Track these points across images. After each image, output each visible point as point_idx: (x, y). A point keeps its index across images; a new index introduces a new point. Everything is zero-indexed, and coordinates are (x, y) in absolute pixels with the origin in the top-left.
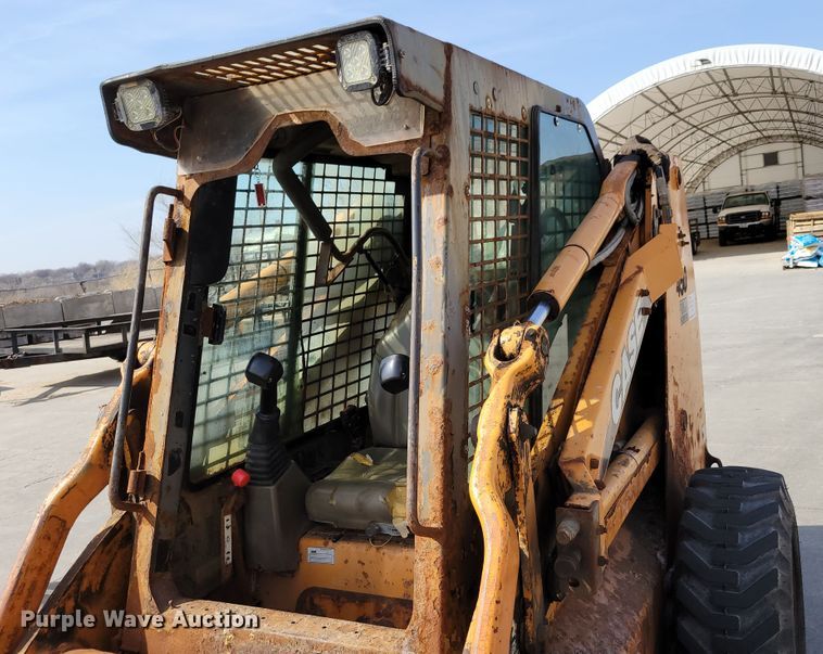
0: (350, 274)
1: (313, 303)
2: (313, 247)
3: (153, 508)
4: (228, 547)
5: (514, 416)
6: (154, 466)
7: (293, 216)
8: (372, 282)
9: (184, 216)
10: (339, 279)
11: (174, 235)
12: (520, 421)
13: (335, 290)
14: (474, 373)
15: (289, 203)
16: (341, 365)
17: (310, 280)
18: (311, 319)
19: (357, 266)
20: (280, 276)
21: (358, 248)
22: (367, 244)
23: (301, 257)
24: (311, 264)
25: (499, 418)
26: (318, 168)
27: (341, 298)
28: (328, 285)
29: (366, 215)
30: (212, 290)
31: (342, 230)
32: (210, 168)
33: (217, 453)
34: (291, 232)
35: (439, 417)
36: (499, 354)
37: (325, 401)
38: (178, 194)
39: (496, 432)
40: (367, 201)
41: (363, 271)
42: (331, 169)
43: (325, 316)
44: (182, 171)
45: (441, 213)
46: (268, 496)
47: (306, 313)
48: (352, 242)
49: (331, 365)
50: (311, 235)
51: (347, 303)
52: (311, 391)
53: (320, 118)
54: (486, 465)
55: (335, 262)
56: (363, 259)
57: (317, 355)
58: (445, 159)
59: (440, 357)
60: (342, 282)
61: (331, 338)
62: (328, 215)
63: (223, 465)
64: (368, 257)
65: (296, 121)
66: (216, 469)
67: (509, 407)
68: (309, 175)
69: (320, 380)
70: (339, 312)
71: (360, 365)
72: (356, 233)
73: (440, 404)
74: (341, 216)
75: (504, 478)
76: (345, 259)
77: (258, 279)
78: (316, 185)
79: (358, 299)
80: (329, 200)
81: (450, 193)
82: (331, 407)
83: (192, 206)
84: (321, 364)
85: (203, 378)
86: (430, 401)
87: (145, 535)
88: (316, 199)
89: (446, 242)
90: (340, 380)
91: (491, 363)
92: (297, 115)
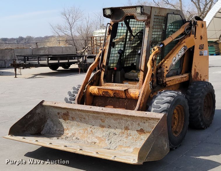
0: (135, 40)
1: (128, 44)
2: (129, 34)
3: (104, 70)
4: (113, 79)
5: (154, 57)
6: (105, 64)
7: (126, 28)
8: (139, 42)
9: (111, 27)
10: (132, 40)
11: (110, 30)
12: (155, 58)
13: (132, 42)
14: (151, 52)
15: (125, 26)
16: (131, 56)
17: (128, 40)
18: (127, 47)
19: (136, 38)
20: (123, 38)
21: (137, 35)
22: (138, 34)
23: (126, 36)
24: (128, 37)
25: (152, 57)
26: (131, 20)
27: (133, 44)
28: (131, 41)
29: (139, 29)
30: (113, 39)
31: (134, 31)
32: (116, 21)
33: (112, 65)
34: (125, 31)
35: (145, 57)
36: (154, 50)
37: (128, 62)
38: (110, 24)
39: (151, 58)
40: (139, 26)
41: (137, 39)
42: (133, 20)
43: (130, 47)
44: (111, 21)
45: (148, 30)
46: (119, 73)
47: (126, 46)
48: (136, 34)
49: (130, 56)
50: (129, 32)
51: (133, 45)
52: (126, 60)
53: (133, 15)
54: (150, 62)
55: (132, 37)
56: (137, 37)
57: (128, 53)
58: (149, 23)
59: (146, 49)
60: (133, 41)
61: (130, 51)
62: (132, 28)
63: (112, 67)
64: (138, 37)
65: (129, 15)
66: (111, 67)
67: (154, 56)
68: (129, 21)
69: (128, 58)
70: (132, 47)
71: (135, 57)
72: (136, 32)
73: (145, 55)
74: (134, 29)
75: (152, 64)
76: (134, 37)
77: (120, 39)
78: (130, 23)
79: (136, 45)
80: (132, 26)
81: (150, 27)
82: (129, 63)
83: (112, 26)
84: (128, 55)
85: (111, 53)
86: (144, 55)
87: (103, 73)
88: (130, 25)
89: (148, 34)
90: (131, 59)
91: (152, 51)
92: (129, 14)
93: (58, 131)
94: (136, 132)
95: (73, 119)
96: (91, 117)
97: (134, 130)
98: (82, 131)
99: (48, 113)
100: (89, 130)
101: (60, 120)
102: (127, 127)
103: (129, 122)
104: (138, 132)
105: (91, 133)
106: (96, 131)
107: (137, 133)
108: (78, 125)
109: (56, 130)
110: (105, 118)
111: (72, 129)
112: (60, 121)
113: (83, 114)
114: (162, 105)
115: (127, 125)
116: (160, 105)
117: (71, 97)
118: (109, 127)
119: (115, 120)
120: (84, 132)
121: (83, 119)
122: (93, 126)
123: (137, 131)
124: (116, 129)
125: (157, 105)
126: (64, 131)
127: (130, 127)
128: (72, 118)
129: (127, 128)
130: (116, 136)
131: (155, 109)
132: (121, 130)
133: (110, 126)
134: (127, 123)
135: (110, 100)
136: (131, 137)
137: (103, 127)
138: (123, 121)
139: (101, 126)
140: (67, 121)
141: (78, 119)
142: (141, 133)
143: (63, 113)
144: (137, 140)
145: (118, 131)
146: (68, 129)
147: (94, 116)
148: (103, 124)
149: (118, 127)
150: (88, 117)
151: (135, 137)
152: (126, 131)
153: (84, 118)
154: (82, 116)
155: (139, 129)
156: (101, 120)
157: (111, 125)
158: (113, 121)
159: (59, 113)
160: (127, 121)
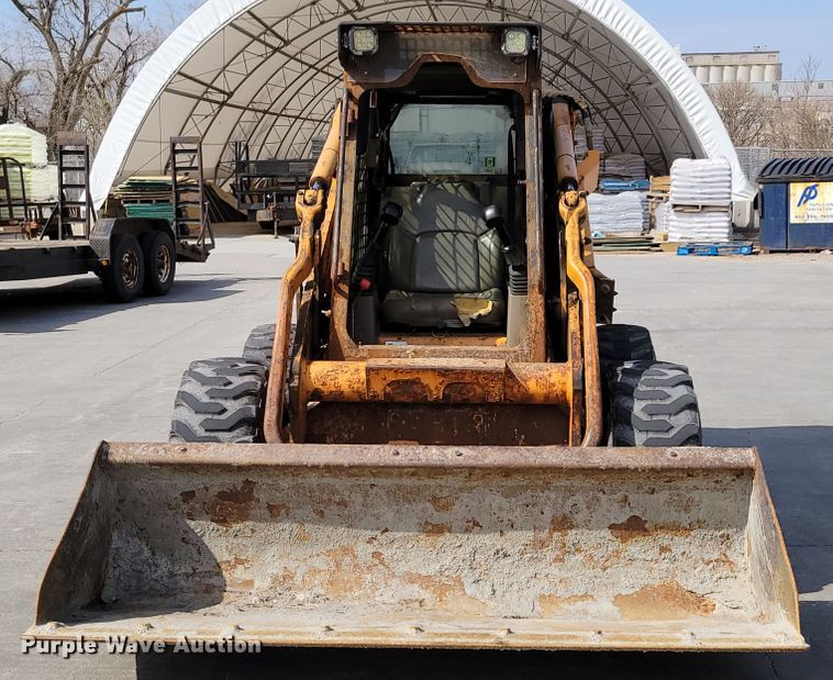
65: (438, 60)
92: (439, 56)
93: (187, 575)
94: (607, 533)
95: (274, 512)
96: (382, 492)
97: (599, 528)
98: (321, 563)
99: (121, 501)
100: (364, 551)
101: (192, 524)
102: (565, 517)
103: (579, 498)
104: (615, 532)
105: (377, 562)
106: (400, 553)
107: (611, 537)
108: (302, 539)
109: (172, 575)
110: (461, 489)
111: (268, 556)
112: (188, 530)
113: (340, 483)
114: (673, 418)
115: (567, 510)
116: (666, 418)
117: (210, 416)
118: (473, 526)
119: (509, 493)
120: (338, 565)
121: (334, 507)
122: (386, 530)
123: (612, 527)
124: (510, 534)
125: (655, 418)
126: (219, 574)
127: (579, 518)
128: (270, 507)
129: (563, 523)
130: (509, 560)
131: (651, 435)
132: (531, 534)
133: (478, 525)
134: (570, 502)
135: (395, 417)
136: (580, 557)
137: (438, 530)
138: (553, 496)
139: (430, 527)
140: (236, 527)
141: (308, 511)
142: (631, 536)
143: (214, 491)
144: (608, 564)
145: (517, 539)
146: (239, 561)
147: (399, 487)
148: (439, 518)
149: (518, 522)
150: (366, 495)
151: (598, 554)
152: (556, 534)
153: (343, 504)
154: (334, 492)
155: (623, 519)
156: (435, 500)
157: (484, 519)
158: (499, 500)
159: (188, 496)
160: (571, 492)
